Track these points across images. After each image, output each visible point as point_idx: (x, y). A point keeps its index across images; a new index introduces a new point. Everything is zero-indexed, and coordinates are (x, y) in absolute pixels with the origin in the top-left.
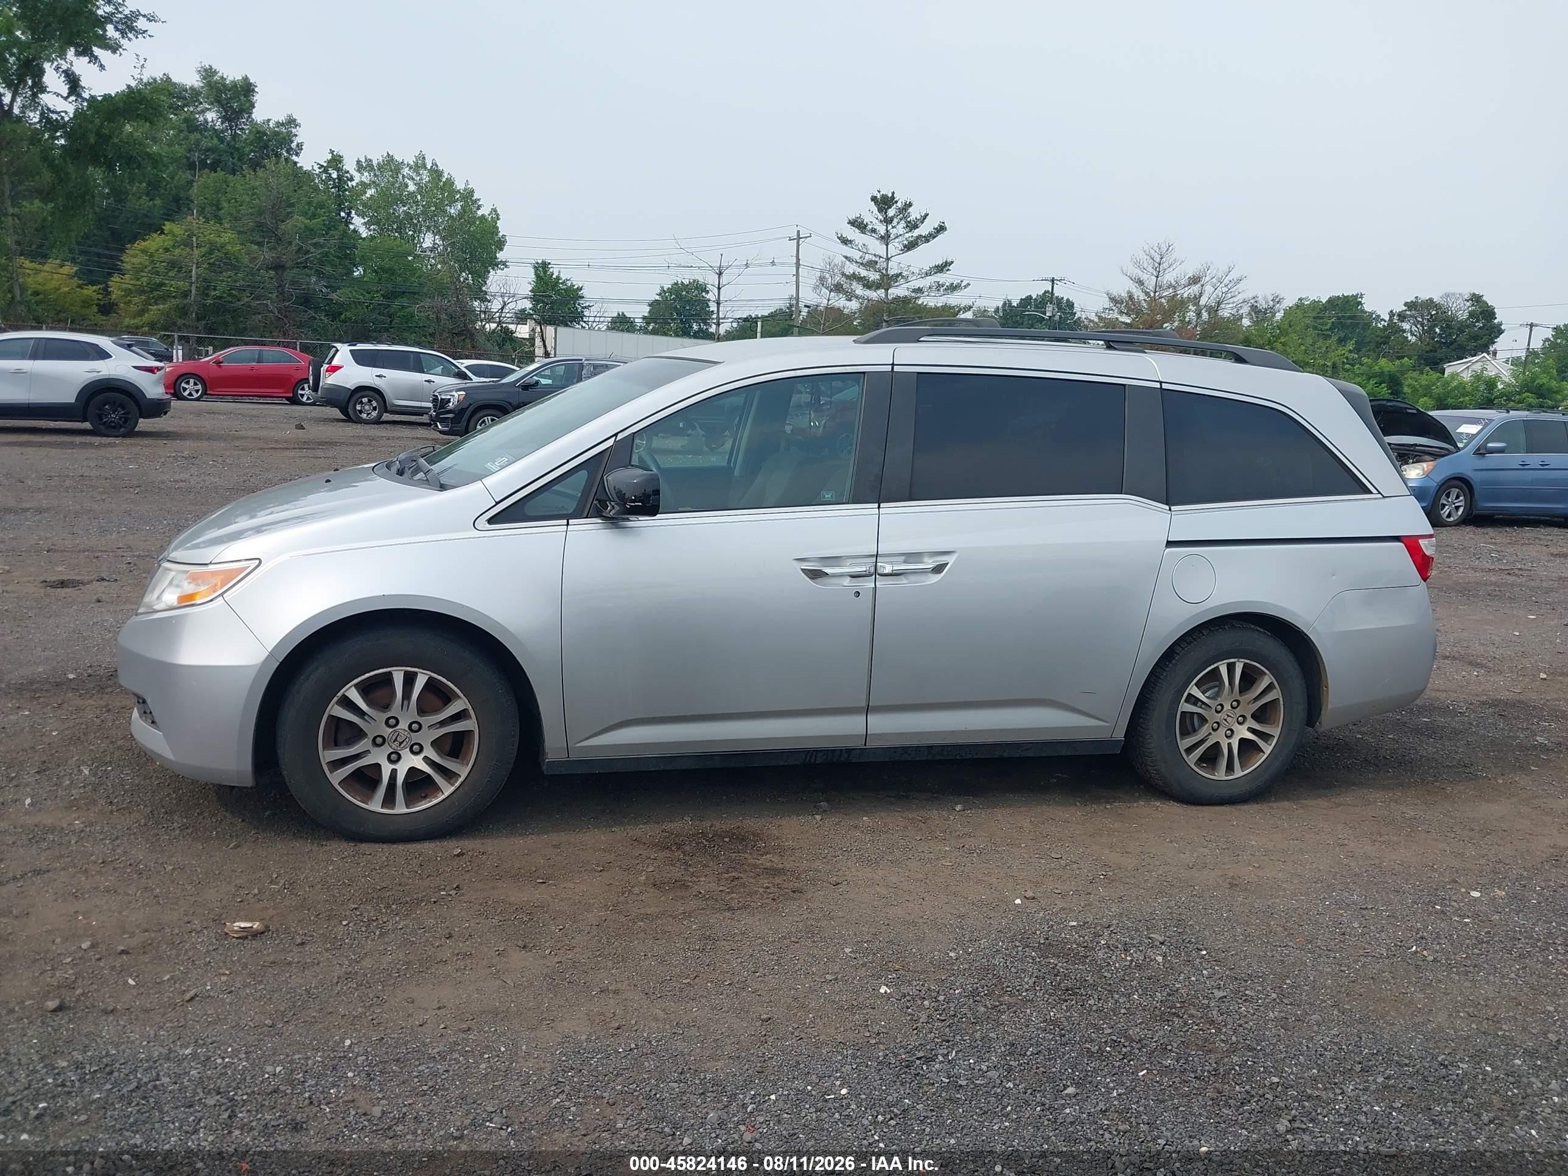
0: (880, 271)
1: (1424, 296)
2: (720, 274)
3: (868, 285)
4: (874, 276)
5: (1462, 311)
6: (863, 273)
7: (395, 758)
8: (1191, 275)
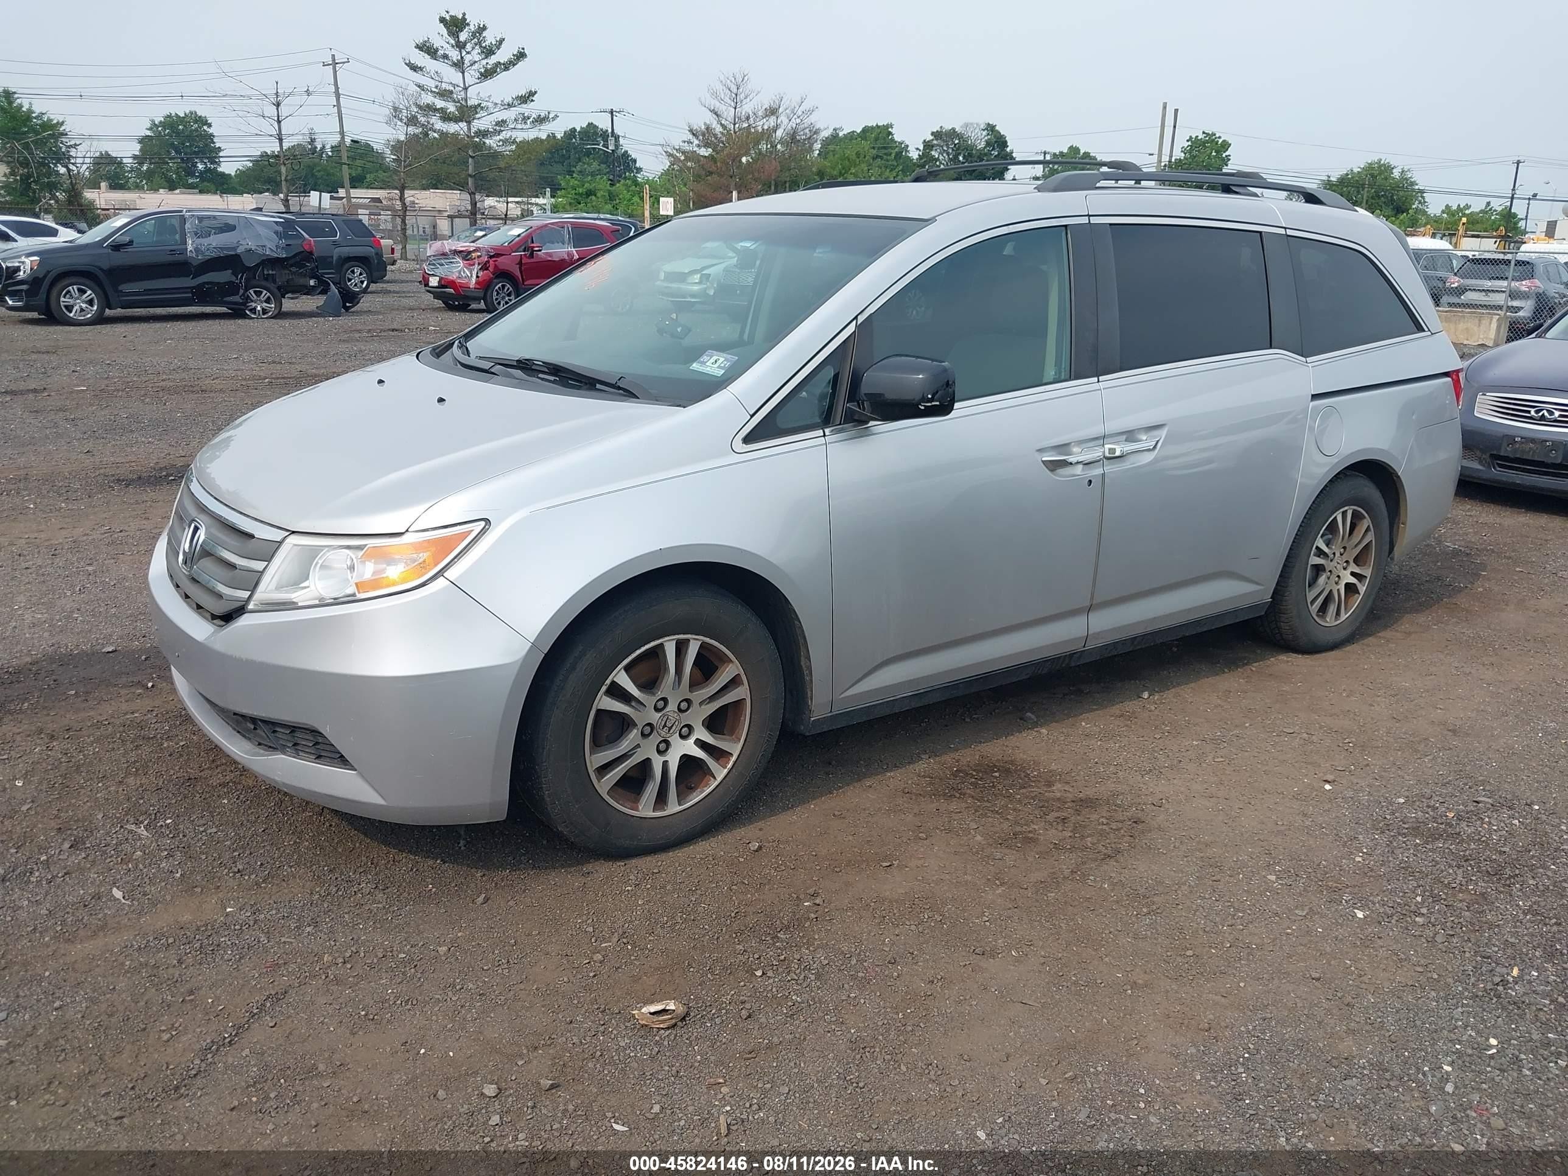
0: (459, 102)
1: (948, 127)
2: (278, 105)
3: (446, 117)
4: (451, 108)
5: (979, 140)
6: (440, 104)
7: (664, 747)
8: (767, 106)
